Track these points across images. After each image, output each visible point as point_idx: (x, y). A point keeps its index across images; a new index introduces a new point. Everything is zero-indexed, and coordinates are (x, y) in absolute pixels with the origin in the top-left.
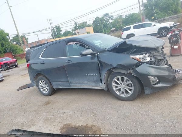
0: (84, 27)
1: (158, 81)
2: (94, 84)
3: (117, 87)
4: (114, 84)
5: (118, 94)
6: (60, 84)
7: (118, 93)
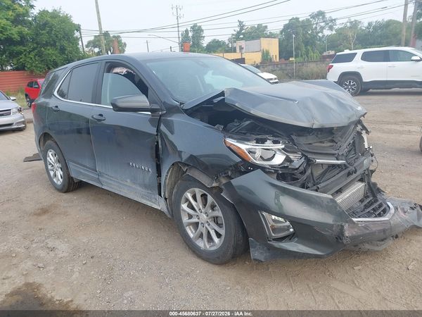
0: (258, 37)
1: (292, 230)
2: (144, 191)
3: (190, 217)
4: (184, 206)
5: (192, 235)
6: (82, 171)
7: (191, 233)
